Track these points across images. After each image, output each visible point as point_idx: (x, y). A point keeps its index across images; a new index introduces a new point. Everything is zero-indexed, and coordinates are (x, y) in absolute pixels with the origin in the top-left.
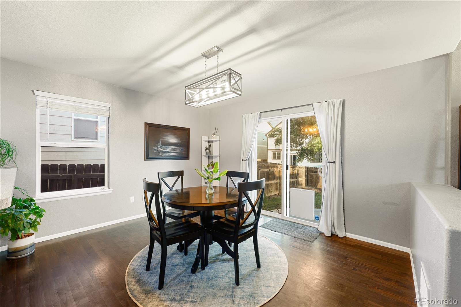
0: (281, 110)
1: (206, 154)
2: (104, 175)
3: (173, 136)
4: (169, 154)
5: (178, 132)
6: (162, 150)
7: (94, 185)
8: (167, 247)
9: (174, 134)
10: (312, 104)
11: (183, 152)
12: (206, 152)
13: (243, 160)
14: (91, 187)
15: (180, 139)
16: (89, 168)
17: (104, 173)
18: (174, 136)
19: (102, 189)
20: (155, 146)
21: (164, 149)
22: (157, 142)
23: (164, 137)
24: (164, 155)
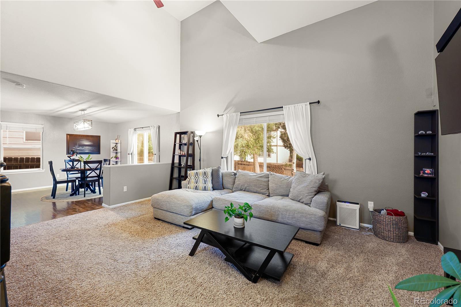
0: (143, 128)
1: (113, 151)
2: (40, 164)
3: (86, 141)
4: (84, 151)
5: (90, 138)
6: (79, 149)
7: (32, 167)
8: (57, 184)
9: (88, 140)
10: (150, 127)
11: (95, 150)
12: (113, 150)
13: (128, 154)
14: (30, 168)
15: (93, 143)
16: (33, 159)
17: (40, 162)
18: (88, 141)
19: (38, 170)
20: (73, 147)
21: (80, 148)
22: (75, 144)
23: (80, 142)
24: (80, 151)
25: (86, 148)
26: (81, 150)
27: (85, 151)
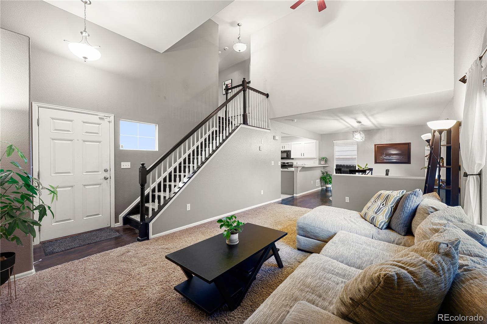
9: (395, 148)
11: (404, 159)
18: (395, 150)
20: (380, 156)
21: (387, 157)
22: (383, 154)
23: (387, 151)
24: (387, 161)
25: (393, 157)
26: (388, 159)
27: (393, 160)
